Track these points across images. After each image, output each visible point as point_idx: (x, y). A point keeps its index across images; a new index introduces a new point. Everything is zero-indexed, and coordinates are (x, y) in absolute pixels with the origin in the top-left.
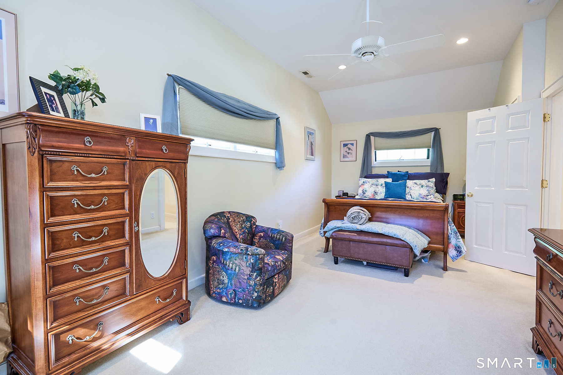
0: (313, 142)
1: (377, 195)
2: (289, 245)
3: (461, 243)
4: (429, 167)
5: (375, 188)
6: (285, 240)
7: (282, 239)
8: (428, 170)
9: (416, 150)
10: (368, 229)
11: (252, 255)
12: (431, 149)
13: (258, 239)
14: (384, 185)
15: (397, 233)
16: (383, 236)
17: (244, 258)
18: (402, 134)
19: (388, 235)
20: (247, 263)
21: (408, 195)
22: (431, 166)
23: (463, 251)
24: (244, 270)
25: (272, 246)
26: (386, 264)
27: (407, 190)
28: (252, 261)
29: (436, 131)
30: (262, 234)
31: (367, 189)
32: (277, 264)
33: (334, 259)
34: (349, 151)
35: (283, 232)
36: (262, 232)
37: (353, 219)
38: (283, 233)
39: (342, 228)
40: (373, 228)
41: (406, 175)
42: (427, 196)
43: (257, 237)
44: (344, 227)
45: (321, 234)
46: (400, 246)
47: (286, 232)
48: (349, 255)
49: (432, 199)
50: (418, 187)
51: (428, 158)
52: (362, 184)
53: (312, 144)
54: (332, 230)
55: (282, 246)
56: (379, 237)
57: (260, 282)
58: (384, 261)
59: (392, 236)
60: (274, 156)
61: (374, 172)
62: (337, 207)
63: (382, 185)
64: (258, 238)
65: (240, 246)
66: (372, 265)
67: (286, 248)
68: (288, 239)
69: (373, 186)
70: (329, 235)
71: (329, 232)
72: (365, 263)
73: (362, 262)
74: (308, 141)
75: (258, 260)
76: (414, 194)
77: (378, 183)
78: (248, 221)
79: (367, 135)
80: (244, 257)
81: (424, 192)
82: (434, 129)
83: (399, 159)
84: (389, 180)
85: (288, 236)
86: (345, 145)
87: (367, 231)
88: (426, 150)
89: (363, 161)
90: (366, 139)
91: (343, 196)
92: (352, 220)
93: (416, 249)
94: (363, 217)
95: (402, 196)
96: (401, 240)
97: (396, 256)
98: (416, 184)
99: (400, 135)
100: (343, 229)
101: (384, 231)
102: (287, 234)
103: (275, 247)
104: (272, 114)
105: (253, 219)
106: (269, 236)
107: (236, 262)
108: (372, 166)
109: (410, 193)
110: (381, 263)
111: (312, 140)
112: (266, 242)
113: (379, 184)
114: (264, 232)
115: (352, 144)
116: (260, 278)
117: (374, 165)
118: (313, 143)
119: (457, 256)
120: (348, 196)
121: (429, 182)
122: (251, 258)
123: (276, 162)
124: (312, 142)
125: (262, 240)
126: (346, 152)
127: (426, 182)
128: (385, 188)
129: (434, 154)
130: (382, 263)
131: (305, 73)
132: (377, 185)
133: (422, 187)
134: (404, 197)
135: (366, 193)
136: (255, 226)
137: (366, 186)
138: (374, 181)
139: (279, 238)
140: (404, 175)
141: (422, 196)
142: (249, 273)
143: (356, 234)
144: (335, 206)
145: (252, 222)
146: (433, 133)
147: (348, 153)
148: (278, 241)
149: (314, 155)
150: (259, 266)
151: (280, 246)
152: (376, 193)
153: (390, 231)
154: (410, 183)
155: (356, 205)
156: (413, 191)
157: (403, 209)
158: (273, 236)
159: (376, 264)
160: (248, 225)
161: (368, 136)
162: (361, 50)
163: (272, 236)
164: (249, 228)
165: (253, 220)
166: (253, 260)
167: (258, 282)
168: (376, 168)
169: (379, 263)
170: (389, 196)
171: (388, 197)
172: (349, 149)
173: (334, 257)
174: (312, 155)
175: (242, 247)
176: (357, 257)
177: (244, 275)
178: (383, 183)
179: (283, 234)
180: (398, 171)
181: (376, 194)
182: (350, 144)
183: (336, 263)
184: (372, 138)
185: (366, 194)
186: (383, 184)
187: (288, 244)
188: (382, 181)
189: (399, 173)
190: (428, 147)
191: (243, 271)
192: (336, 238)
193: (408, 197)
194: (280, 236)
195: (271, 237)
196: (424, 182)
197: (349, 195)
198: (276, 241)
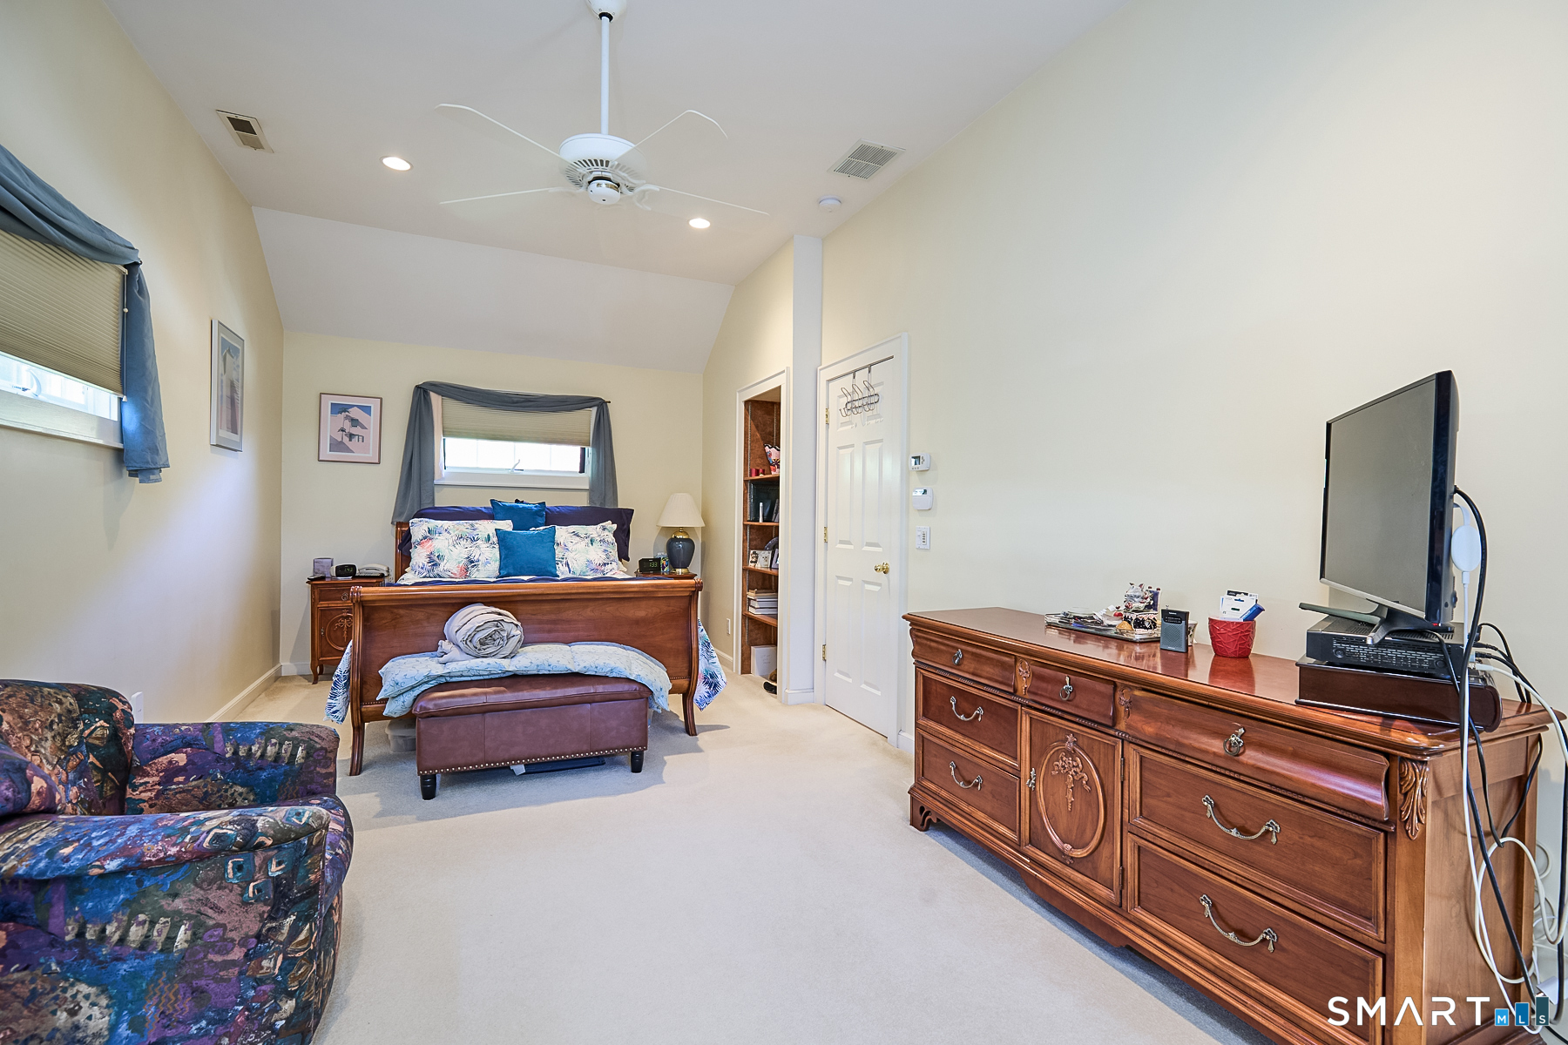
0: (238, 381)
1: (475, 569)
2: (323, 771)
3: (716, 667)
4: (586, 494)
5: (469, 549)
6: (308, 756)
7: (293, 755)
8: (582, 501)
9: (554, 447)
10: (538, 666)
11: (278, 844)
12: (589, 450)
13: (159, 784)
14: (495, 539)
15: (617, 665)
16: (579, 679)
17: (230, 870)
18: (523, 402)
19: (594, 673)
20: (245, 889)
21: (560, 565)
22: (591, 491)
23: (721, 683)
24: (229, 927)
25: (241, 794)
26: (589, 753)
27: (559, 552)
28: (275, 870)
29: (601, 405)
30: (180, 758)
31: (445, 552)
32: (340, 852)
33: (423, 783)
34: (354, 431)
35: (290, 728)
36: (176, 750)
37: (481, 644)
38: (292, 730)
39: (451, 677)
40: (553, 662)
41: (540, 510)
42: (605, 564)
43: (148, 775)
44: (459, 674)
45: (335, 712)
46: (627, 696)
47: (301, 725)
48: (481, 755)
49: (614, 572)
50: (583, 544)
51: (582, 470)
52: (425, 538)
53: (232, 387)
54: (413, 688)
55: (294, 783)
56: (573, 685)
57: (309, 945)
58: (585, 748)
59: (603, 674)
60: (115, 417)
61: (442, 500)
62: (402, 612)
63: (489, 538)
64: (156, 779)
65: (201, 823)
66: (541, 768)
67: (314, 786)
68: (322, 748)
69: (463, 542)
70: (399, 708)
71: (401, 698)
72: (520, 769)
73: (508, 767)
74: (224, 378)
75: (306, 855)
76: (575, 562)
77: (475, 533)
78: (96, 713)
79: (418, 387)
80: (230, 864)
81: (596, 554)
82: (597, 402)
83: (511, 468)
84: (506, 525)
85: (318, 736)
86: (339, 409)
87: (535, 672)
88: (578, 449)
89: (406, 468)
90: (416, 399)
91: (337, 576)
92: (479, 646)
93: (663, 696)
94: (513, 633)
95: (546, 571)
96: (628, 680)
97: (613, 724)
98: (577, 535)
99: (517, 402)
100: (454, 679)
101: (582, 665)
102: (313, 733)
103: (256, 794)
104: (119, 242)
105: (115, 701)
106: (220, 758)
107: (179, 904)
108: (435, 482)
109: (565, 561)
110: (575, 755)
111: (234, 376)
112: (205, 786)
113: (479, 536)
114: (189, 745)
115: (367, 409)
116: (311, 926)
117: (443, 479)
118: (238, 385)
119: (709, 696)
120: (355, 577)
121: (604, 529)
122: (270, 860)
123: (120, 446)
124: (235, 382)
125: (179, 783)
126: (343, 430)
127: (598, 530)
128: (497, 546)
129: (598, 461)
130: (580, 754)
131: (242, 126)
132: (473, 540)
133: (592, 544)
134: (553, 570)
135: (442, 564)
136: (132, 731)
137: (440, 544)
138: (462, 528)
139: (278, 753)
140: (536, 511)
141: (594, 566)
142: (255, 928)
143: (502, 688)
144: (395, 610)
145: (118, 714)
146: (594, 410)
147: (351, 436)
148: (275, 767)
149: (239, 433)
150: (310, 881)
151: (283, 784)
152: (472, 562)
153: (600, 663)
154: (562, 533)
155: (471, 601)
156: (572, 555)
157: (600, 602)
158: (242, 753)
159: (563, 760)
160: (99, 732)
161: (422, 394)
162: (595, 166)
163: (236, 753)
164: (104, 747)
165: (120, 706)
166: (279, 864)
167: (301, 951)
168: (446, 489)
169: (546, 758)
170: (514, 568)
171: (512, 571)
172: (355, 422)
173: (423, 778)
174: (234, 430)
175: (218, 827)
176: (506, 757)
177: (225, 945)
178: (492, 533)
179: (295, 734)
180: (517, 501)
181: (473, 567)
182: (358, 406)
183: (429, 793)
184: (435, 399)
185: (441, 568)
186: (491, 535)
187: (323, 767)
188: (487, 527)
189: (524, 507)
190: (582, 443)
191: (219, 932)
192: (439, 713)
193: (562, 571)
194: (281, 745)
195: (230, 760)
196: (593, 530)
197: (357, 573)
198: (261, 769)
